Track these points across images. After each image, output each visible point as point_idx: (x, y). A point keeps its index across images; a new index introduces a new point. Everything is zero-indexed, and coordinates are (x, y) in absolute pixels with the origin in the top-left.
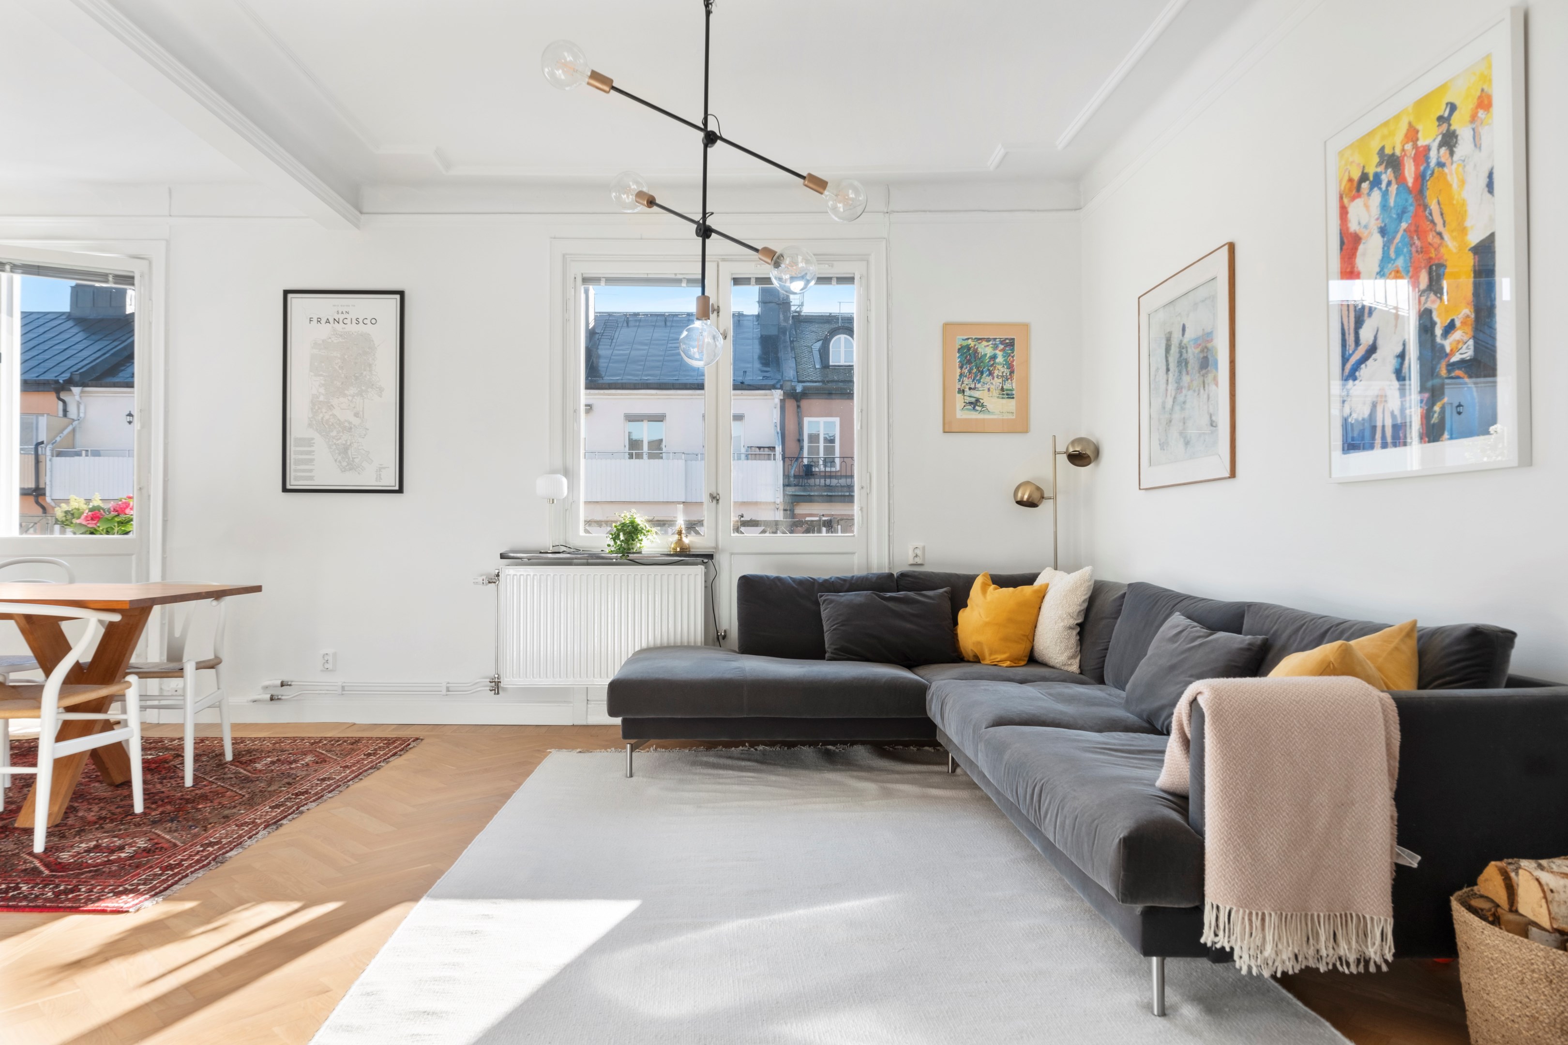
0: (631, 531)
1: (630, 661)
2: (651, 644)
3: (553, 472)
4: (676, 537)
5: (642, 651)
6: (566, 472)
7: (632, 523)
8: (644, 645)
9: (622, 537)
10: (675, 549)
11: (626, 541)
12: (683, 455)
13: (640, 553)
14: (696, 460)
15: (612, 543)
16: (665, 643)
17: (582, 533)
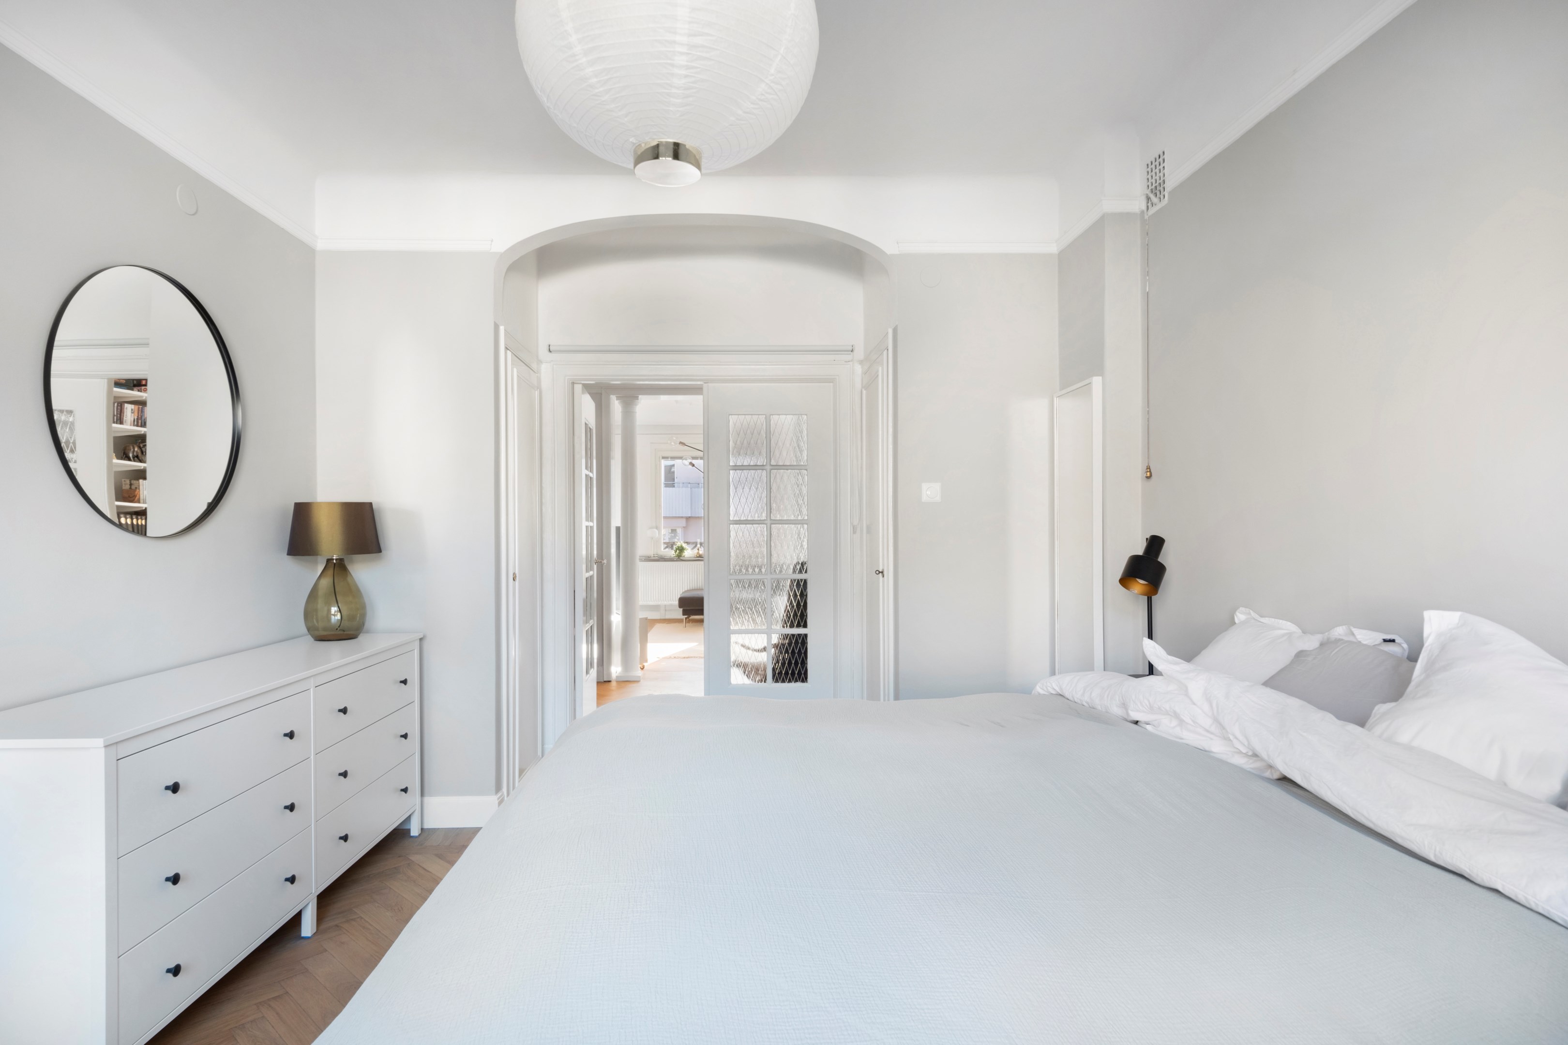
0: (681, 550)
1: (683, 593)
2: (689, 589)
3: (651, 528)
4: (697, 551)
5: (687, 591)
6: (657, 528)
7: (681, 546)
8: (686, 590)
9: (678, 551)
10: (697, 555)
11: (680, 553)
12: (689, 485)
13: (684, 557)
14: (698, 487)
15: (675, 553)
16: (694, 588)
17: (662, 550)
